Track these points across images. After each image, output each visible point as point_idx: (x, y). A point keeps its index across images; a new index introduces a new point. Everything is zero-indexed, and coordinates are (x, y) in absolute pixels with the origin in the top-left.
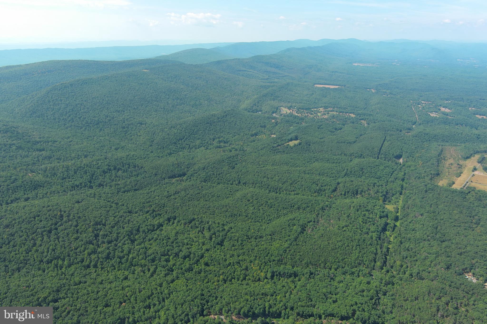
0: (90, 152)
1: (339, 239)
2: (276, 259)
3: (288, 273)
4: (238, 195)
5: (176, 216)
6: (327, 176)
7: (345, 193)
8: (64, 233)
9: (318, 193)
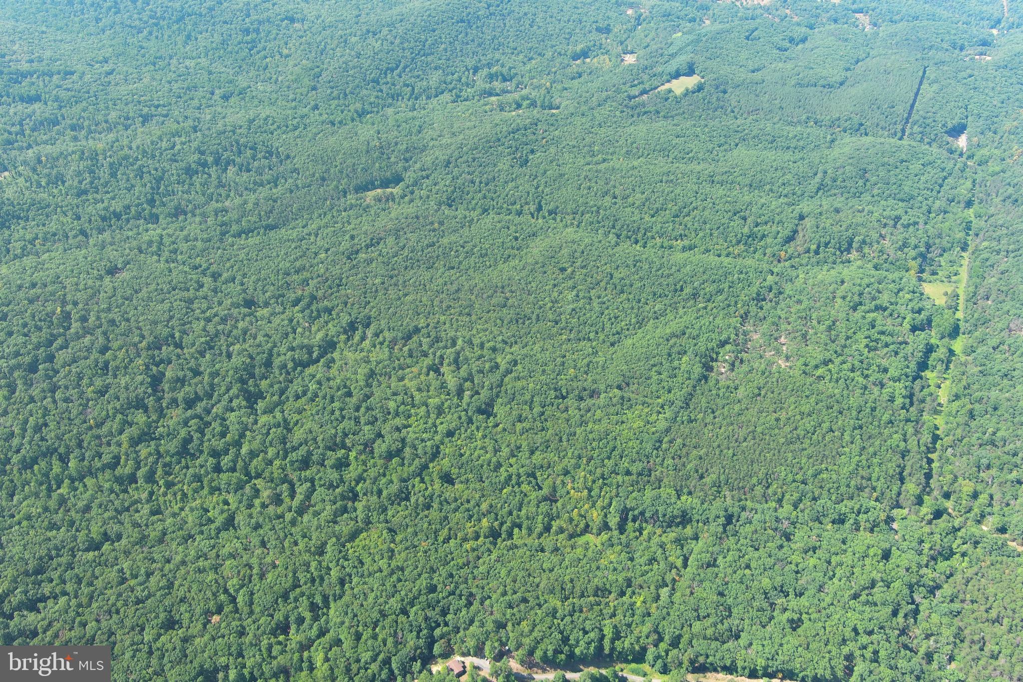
0: (157, 107)
1: (806, 408)
2: (634, 469)
3: (664, 515)
4: (537, 249)
5: (369, 318)
6: (771, 190)
7: (819, 247)
8: (70, 372)
9: (746, 244)
